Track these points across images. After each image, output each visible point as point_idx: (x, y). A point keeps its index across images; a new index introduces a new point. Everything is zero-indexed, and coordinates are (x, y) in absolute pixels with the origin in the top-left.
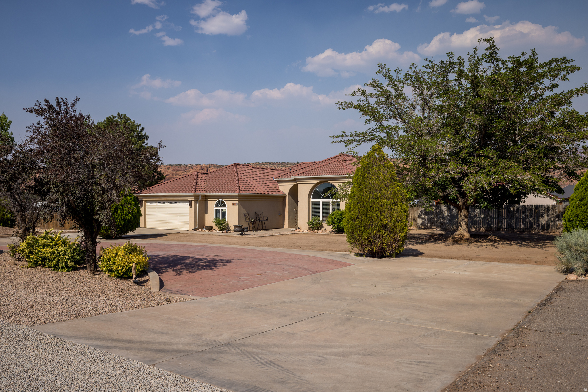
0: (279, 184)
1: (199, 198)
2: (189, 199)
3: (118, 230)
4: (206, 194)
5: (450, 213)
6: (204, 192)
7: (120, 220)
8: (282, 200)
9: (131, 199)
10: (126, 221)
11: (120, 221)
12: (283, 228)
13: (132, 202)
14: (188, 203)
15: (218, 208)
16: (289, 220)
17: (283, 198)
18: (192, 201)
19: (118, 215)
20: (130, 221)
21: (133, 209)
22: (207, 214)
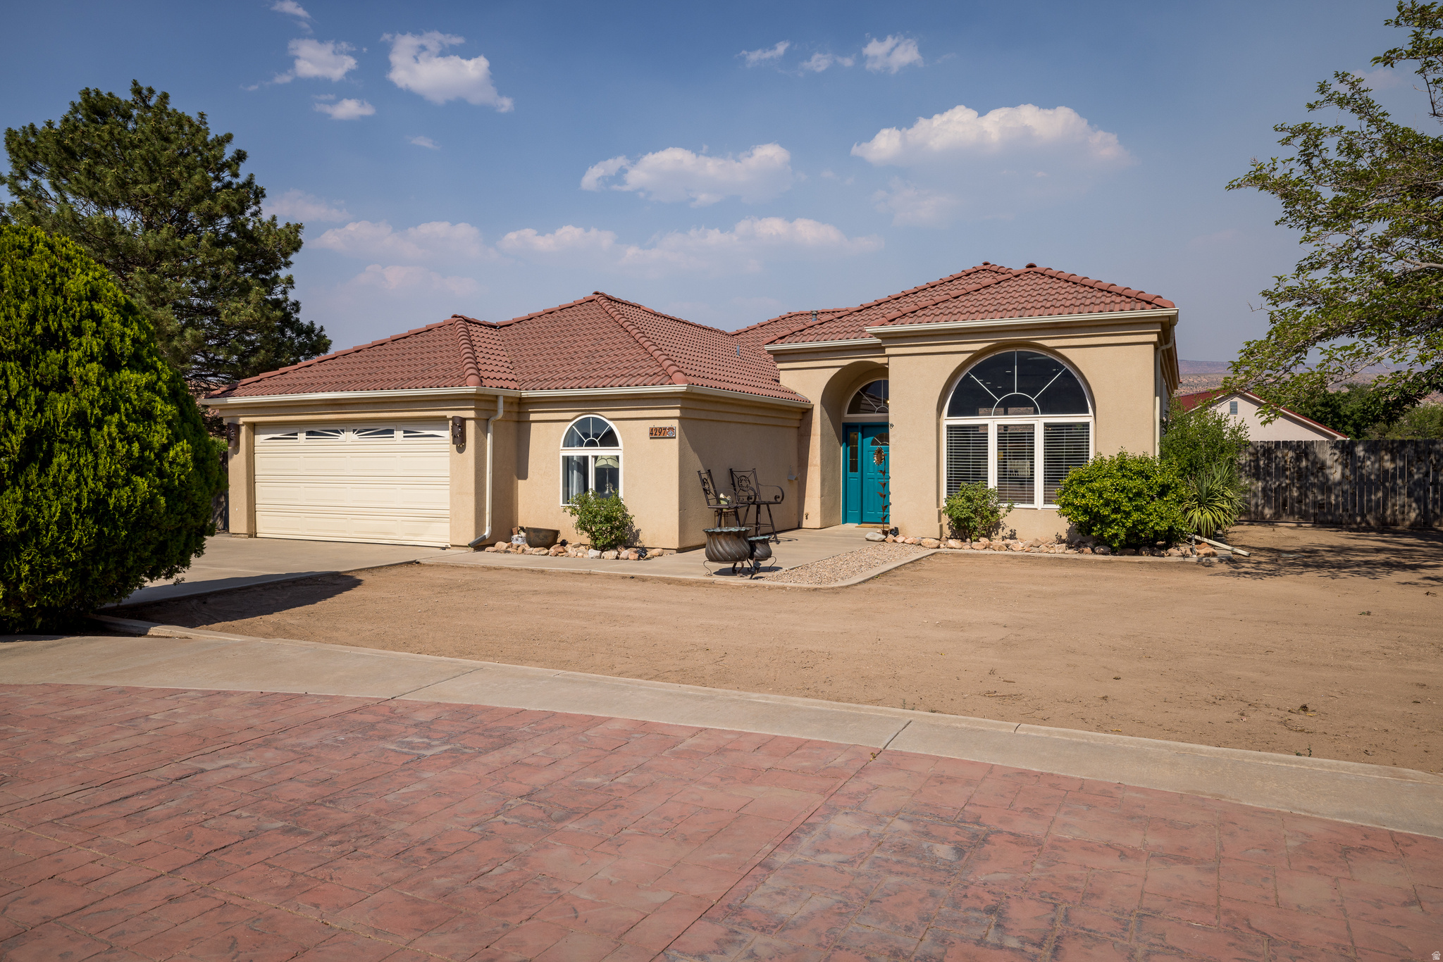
0: (779, 366)
1: (496, 411)
2: (450, 414)
3: (59, 583)
4: (525, 394)
5: (1354, 471)
6: (513, 385)
7: (65, 513)
8: (797, 424)
9: (151, 387)
10: (113, 520)
11: (64, 524)
12: (799, 527)
13: (159, 405)
14: (447, 434)
15: (577, 452)
16: (822, 496)
17: (799, 417)
18: (463, 420)
19: (55, 484)
20: (142, 520)
21: (165, 448)
22: (525, 477)
